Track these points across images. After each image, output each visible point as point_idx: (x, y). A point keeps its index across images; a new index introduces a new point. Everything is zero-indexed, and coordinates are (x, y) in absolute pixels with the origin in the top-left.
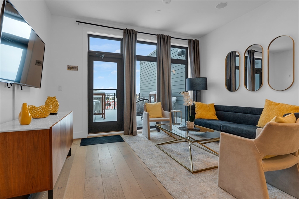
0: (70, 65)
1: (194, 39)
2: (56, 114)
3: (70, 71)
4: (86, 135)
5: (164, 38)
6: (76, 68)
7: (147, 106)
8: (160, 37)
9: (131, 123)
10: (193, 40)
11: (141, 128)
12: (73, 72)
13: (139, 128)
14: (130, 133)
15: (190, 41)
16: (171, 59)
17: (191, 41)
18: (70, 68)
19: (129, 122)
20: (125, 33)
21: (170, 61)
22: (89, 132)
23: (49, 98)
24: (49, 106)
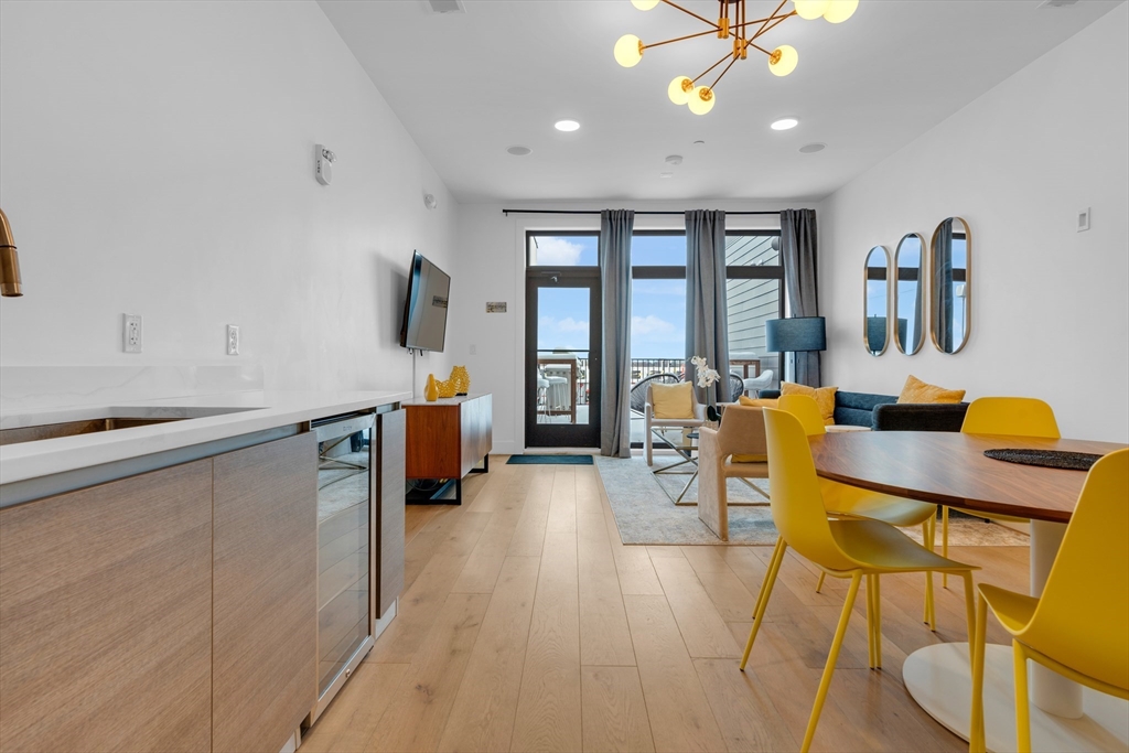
0: (490, 301)
1: (797, 208)
2: (465, 394)
3: (491, 314)
4: (521, 449)
5: (705, 219)
6: (502, 307)
7: (655, 391)
8: (693, 218)
9: (617, 429)
10: (795, 212)
11: (640, 446)
12: (496, 315)
13: (635, 445)
14: (613, 452)
15: (784, 215)
16: (728, 267)
17: (788, 216)
18: (491, 308)
19: (612, 427)
20: (603, 218)
21: (721, 273)
22: (528, 444)
23: (455, 368)
24: (455, 381)
